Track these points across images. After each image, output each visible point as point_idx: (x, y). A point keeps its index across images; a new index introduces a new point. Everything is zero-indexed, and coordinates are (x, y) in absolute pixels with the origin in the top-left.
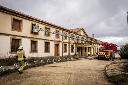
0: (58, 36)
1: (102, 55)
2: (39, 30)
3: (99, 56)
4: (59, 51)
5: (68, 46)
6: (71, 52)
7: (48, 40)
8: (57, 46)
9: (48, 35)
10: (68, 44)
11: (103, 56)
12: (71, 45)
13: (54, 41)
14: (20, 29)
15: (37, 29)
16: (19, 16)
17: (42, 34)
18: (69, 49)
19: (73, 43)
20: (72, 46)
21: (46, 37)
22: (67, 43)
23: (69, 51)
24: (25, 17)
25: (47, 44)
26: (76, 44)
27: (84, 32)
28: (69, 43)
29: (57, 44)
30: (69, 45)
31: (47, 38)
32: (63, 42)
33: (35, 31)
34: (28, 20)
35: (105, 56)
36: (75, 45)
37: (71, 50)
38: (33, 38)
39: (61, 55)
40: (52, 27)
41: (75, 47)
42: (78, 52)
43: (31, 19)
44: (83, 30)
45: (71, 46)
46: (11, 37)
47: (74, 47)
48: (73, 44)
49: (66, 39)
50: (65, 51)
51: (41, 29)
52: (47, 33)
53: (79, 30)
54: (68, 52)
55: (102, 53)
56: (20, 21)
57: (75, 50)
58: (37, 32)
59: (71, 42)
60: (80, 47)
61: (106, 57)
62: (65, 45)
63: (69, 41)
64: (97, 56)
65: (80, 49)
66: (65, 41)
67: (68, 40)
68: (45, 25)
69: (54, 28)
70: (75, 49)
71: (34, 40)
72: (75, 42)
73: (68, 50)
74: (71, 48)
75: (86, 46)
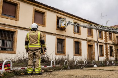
0: (90, 33)
2: (66, 24)
4: (93, 54)
5: (104, 48)
6: (109, 56)
7: (79, 39)
8: (90, 47)
9: (78, 32)
10: (104, 46)
12: (108, 46)
13: (86, 40)
14: (43, 23)
15: (64, 23)
16: (42, 6)
17: (70, 30)
18: (107, 52)
20: (111, 47)
21: (75, 34)
22: (103, 43)
23: (107, 55)
24: (48, 8)
25: (77, 44)
26: (115, 45)
28: (106, 44)
29: (90, 44)
30: (106, 47)
32: (98, 42)
33: (62, 25)
34: (53, 11)
36: (114, 47)
37: (109, 54)
38: (60, 35)
40: (83, 22)
41: (114, 50)
43: (56, 11)
45: (109, 48)
47: (113, 50)
48: (111, 45)
49: (101, 37)
50: (102, 55)
51: (69, 22)
52: (76, 30)
54: (105, 56)
56: (43, 14)
57: (114, 54)
58: (64, 26)
59: (108, 42)
62: (101, 46)
63: (106, 41)
66: (100, 40)
67: (104, 40)
68: (74, 19)
70: (114, 52)
71: (61, 37)
72: (114, 43)
73: (105, 53)
74: (109, 51)
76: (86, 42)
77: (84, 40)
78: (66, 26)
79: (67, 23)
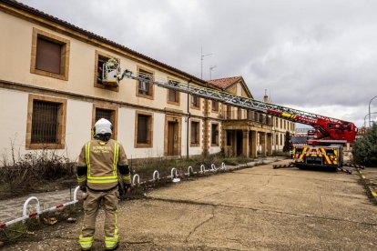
0: (174, 95)
1: (314, 154)
2: (120, 76)
3: (304, 157)
4: (177, 142)
5: (202, 128)
6: (209, 144)
7: (147, 108)
8: (173, 126)
9: (147, 93)
10: (202, 123)
11: (318, 159)
12: (210, 123)
13: (164, 111)
14: (60, 71)
15: (114, 72)
16: (59, 27)
17: (128, 89)
18: (206, 137)
19: (217, 120)
20: (214, 126)
21: (141, 99)
22: (200, 117)
23: (205, 142)
24: (75, 34)
25: (144, 122)
26: (224, 122)
27: (245, 88)
28: (205, 119)
29: (171, 119)
30: (206, 126)
31: (143, 101)
32: (190, 116)
33: (110, 77)
34: (87, 41)
35: (324, 158)
36: (220, 126)
37: (210, 139)
38: (103, 100)
39: (184, 153)
40: (160, 70)
41: (220, 131)
42: (228, 144)
43: (96, 42)
44: (241, 83)
45: (210, 129)
46: (30, 95)
47: (218, 132)
48: (215, 122)
49: (196, 105)
50: (195, 142)
51: (127, 71)
52: (144, 88)
53: (232, 82)
54: (201, 144)
55: (315, 150)
56: (61, 45)
57: (220, 140)
58: (115, 80)
59: (210, 116)
60: (234, 131)
61: (330, 162)
62: (195, 124)
63: (206, 112)
64: (300, 159)
65: (233, 135)
66: (194, 112)
67: (202, 110)
68: (139, 61)
69: (165, 71)
70: (220, 135)
71: (106, 106)
72: (220, 116)
73: (201, 139)
74: (210, 134)
75: (253, 129)
76: (163, 115)
77: (160, 111)
78: (119, 80)
79: (122, 72)
